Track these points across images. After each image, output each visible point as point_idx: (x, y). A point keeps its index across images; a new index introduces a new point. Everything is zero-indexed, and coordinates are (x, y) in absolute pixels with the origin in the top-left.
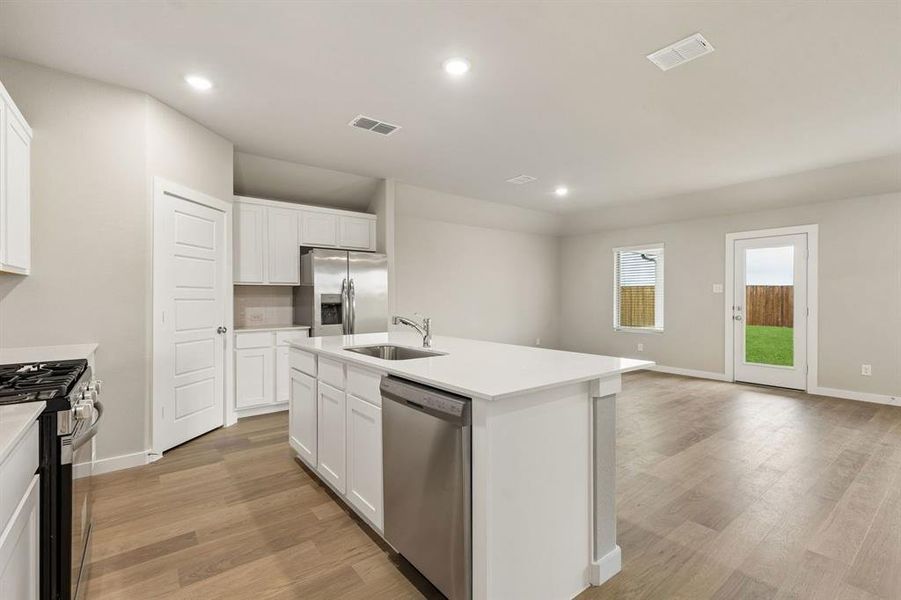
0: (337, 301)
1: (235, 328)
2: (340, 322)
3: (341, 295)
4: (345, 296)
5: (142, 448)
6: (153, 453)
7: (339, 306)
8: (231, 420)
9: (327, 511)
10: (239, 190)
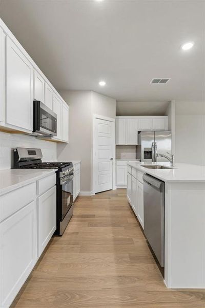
0: (150, 150)
1: (116, 159)
2: (151, 158)
3: (151, 148)
4: (153, 149)
5: (90, 191)
6: (93, 193)
7: (151, 152)
8: (115, 188)
9: (133, 220)
10: (118, 114)
